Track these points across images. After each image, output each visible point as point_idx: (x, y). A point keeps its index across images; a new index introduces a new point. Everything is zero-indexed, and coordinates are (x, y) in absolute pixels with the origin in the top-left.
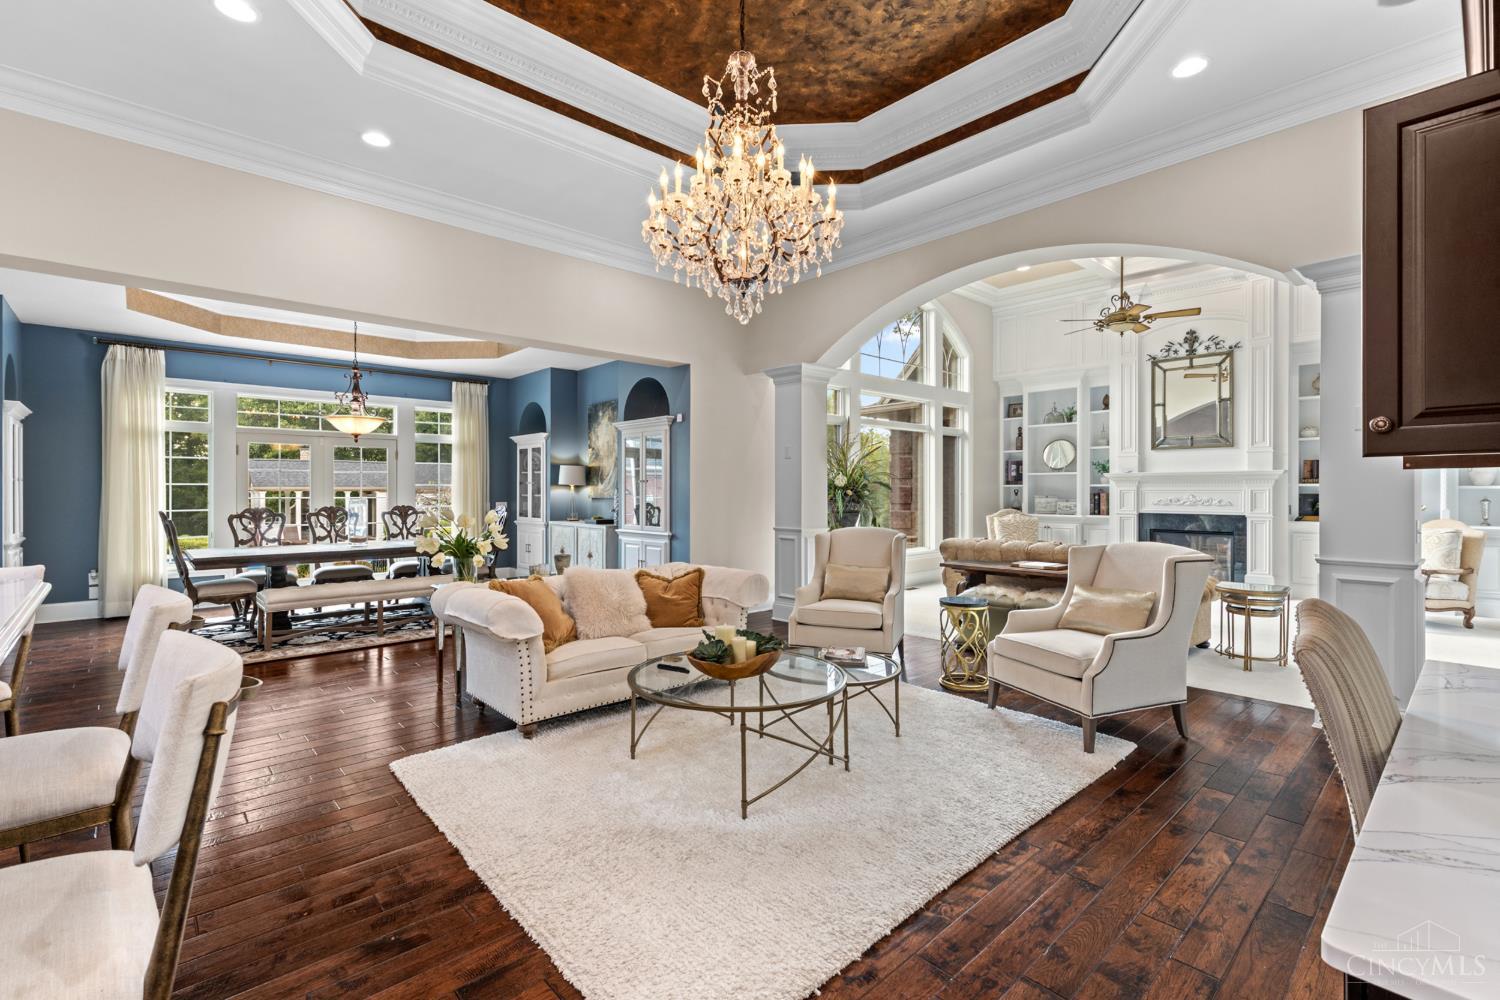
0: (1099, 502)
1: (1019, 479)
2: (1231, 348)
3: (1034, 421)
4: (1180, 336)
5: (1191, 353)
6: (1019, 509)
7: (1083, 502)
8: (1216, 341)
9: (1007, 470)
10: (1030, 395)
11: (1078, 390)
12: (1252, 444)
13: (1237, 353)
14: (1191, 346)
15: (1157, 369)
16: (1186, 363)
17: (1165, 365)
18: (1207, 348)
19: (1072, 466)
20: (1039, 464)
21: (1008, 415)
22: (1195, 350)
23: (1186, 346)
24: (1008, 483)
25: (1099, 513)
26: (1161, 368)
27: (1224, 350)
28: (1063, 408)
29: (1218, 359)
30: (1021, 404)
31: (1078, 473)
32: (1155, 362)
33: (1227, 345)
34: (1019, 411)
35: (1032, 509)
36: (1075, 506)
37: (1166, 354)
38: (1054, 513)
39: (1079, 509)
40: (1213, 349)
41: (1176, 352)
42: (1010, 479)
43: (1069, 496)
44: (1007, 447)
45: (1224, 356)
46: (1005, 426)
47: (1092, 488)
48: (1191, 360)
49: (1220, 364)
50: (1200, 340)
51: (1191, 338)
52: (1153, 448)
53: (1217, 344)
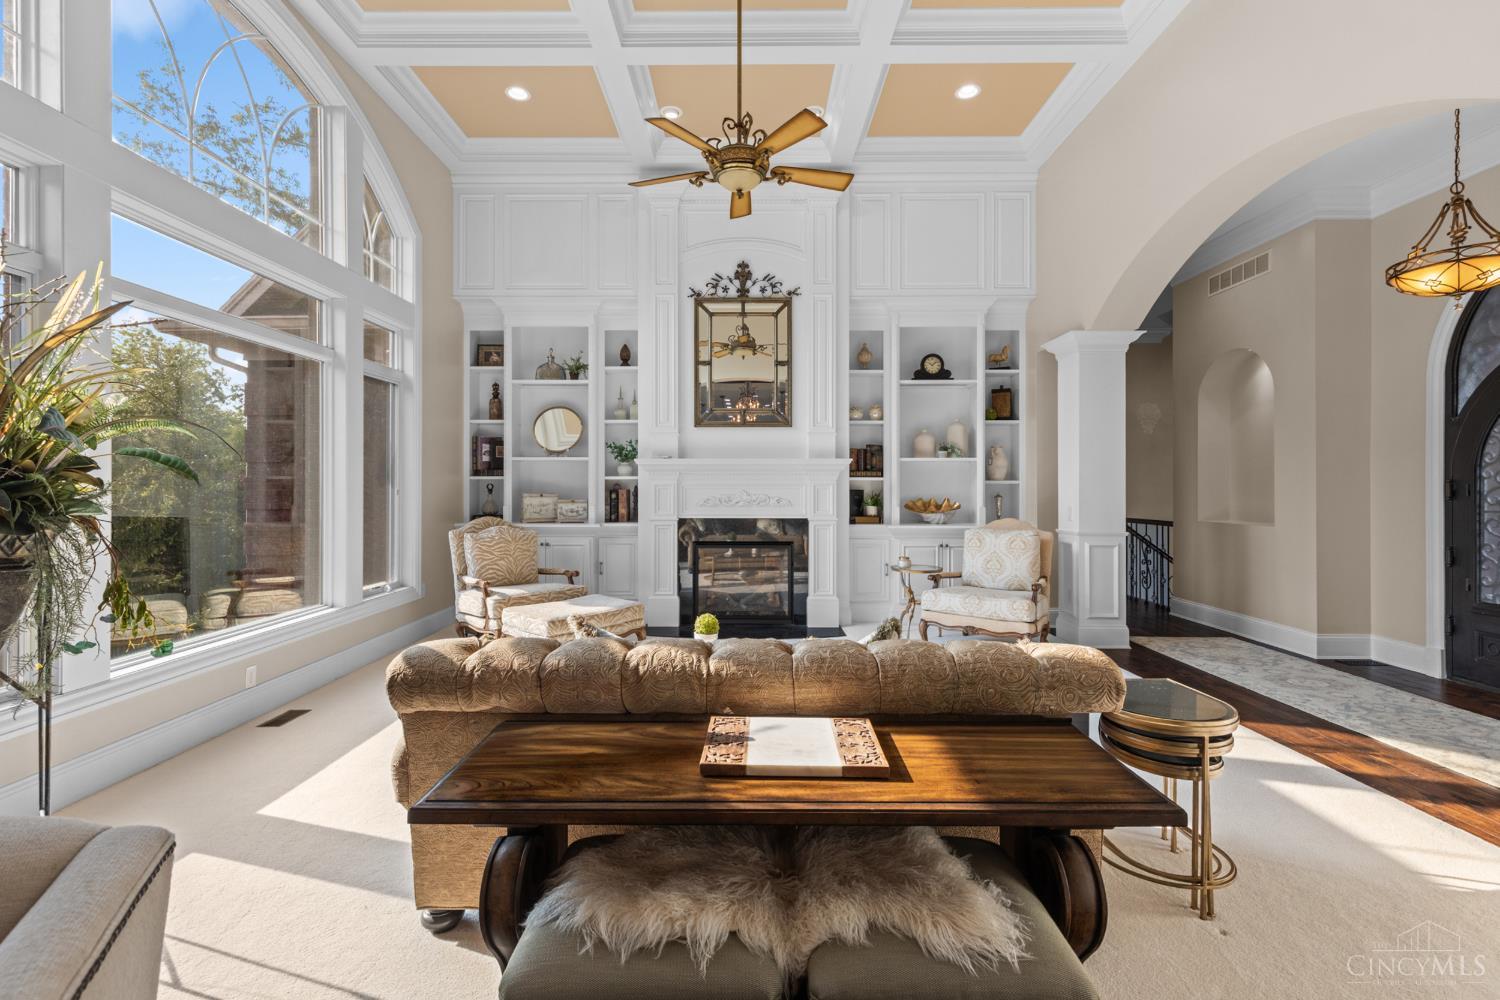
0: (621, 504)
1: (496, 466)
2: (790, 293)
3: (517, 375)
4: (730, 270)
5: (743, 292)
6: (498, 514)
7: (597, 505)
8: (773, 281)
9: (475, 452)
10: (515, 330)
11: (590, 331)
12: (814, 426)
13: (796, 302)
14: (743, 284)
15: (701, 311)
16: (737, 307)
17: (712, 307)
18: (762, 290)
19: (580, 446)
20: (528, 446)
21: (477, 362)
22: (748, 291)
23: (737, 283)
24: (476, 472)
25: (617, 520)
26: (706, 310)
27: (780, 295)
28: (565, 356)
29: (775, 307)
30: (502, 346)
31: (591, 458)
32: (699, 300)
33: (784, 290)
34: (495, 358)
35: (518, 515)
36: (586, 510)
37: (713, 291)
38: (553, 520)
39: (592, 515)
40: (769, 293)
41: (725, 289)
42: (480, 468)
43: (578, 495)
44: (476, 415)
45: (781, 304)
46: (476, 381)
47: (608, 484)
48: (743, 303)
49: (776, 315)
50: (754, 277)
51: (743, 273)
52: (698, 423)
53: (773, 286)
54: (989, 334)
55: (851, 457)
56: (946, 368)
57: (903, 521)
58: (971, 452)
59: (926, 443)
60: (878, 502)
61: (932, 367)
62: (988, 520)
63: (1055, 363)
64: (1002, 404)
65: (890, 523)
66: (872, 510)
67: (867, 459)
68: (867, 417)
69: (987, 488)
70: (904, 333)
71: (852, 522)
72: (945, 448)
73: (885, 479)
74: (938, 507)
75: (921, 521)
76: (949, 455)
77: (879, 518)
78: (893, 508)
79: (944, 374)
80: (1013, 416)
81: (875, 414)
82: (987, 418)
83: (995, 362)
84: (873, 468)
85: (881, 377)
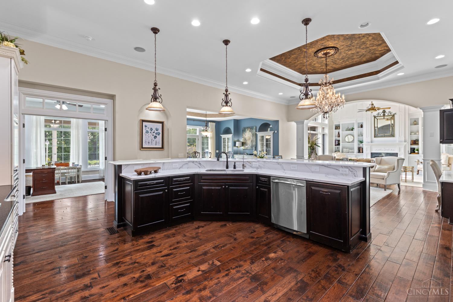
0: (360, 150)
1: (339, 144)
3: (342, 131)
4: (381, 112)
5: (384, 115)
6: (339, 151)
7: (356, 150)
9: (335, 142)
10: (342, 124)
11: (355, 123)
12: (399, 137)
13: (395, 115)
14: (384, 114)
15: (375, 119)
16: (383, 117)
17: (377, 118)
18: (388, 114)
19: (353, 141)
20: (344, 141)
21: (336, 129)
23: (383, 114)
24: (335, 145)
25: (360, 153)
27: (392, 115)
28: (351, 127)
29: (391, 117)
30: (340, 126)
31: (355, 143)
32: (375, 117)
33: (393, 114)
34: (338, 128)
35: (342, 152)
36: (354, 151)
37: (378, 116)
38: (348, 153)
39: (355, 152)
40: (389, 114)
41: (380, 115)
42: (336, 145)
43: (353, 149)
44: (335, 137)
45: (392, 116)
46: (336, 132)
47: (358, 147)
50: (386, 112)
51: (384, 112)
52: (375, 137)
53: (390, 113)
55: (411, 142)
60: (418, 150)
65: (420, 154)
66: (416, 152)
67: (415, 142)
68: (415, 134)
71: (411, 154)
73: (419, 146)
77: (418, 153)
78: (421, 151)
81: (417, 133)
84: (416, 144)
85: (418, 126)
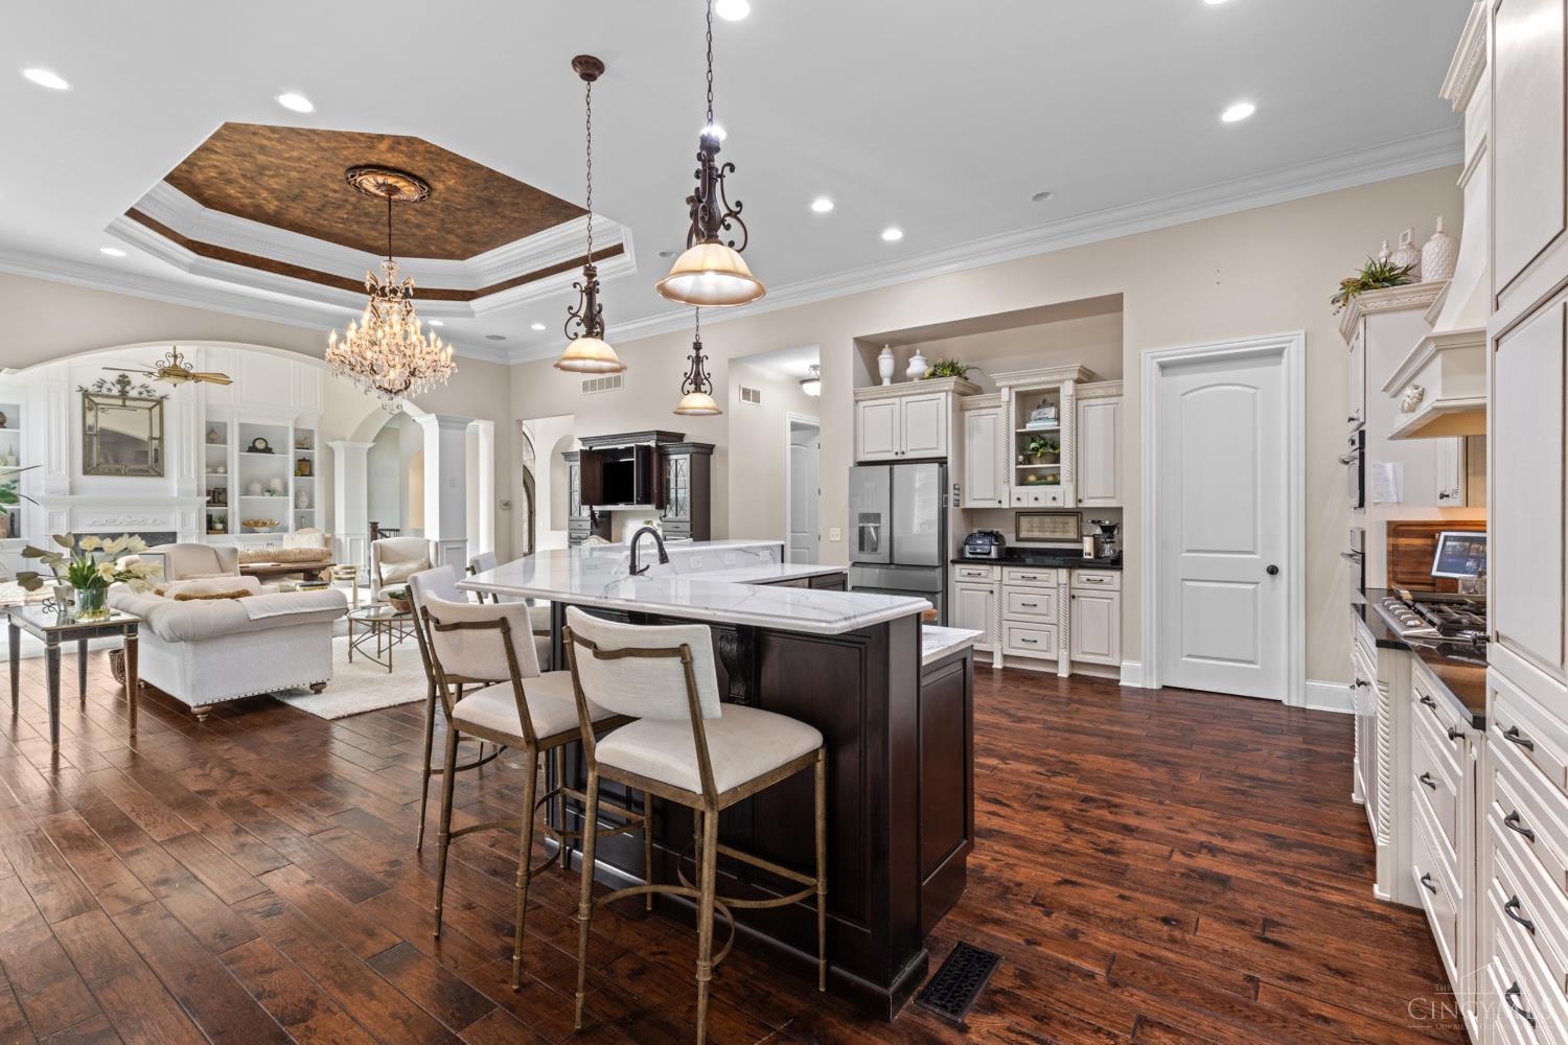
2: (162, 398)
4: (113, 376)
5: (123, 394)
8: (149, 389)
12: (180, 476)
13: (165, 402)
14: (123, 388)
15: (88, 400)
16: (120, 402)
17: (97, 400)
18: (141, 393)
22: (128, 393)
23: (119, 387)
26: (93, 401)
27: (154, 398)
29: (149, 405)
32: (86, 394)
33: (157, 395)
37: (99, 389)
40: (145, 395)
41: (109, 390)
45: (153, 404)
48: (124, 400)
49: (150, 409)
50: (132, 385)
51: (124, 381)
52: (86, 472)
53: (148, 392)
54: (296, 430)
55: (208, 495)
56: (270, 446)
57: (242, 532)
58: (286, 493)
59: (257, 487)
60: (224, 521)
61: (260, 445)
62: (296, 530)
63: (334, 453)
64: (304, 467)
65: (233, 533)
66: (219, 526)
67: (217, 496)
68: (215, 472)
69: (296, 514)
70: (242, 426)
71: (208, 533)
72: (269, 491)
73: (229, 508)
74: (264, 524)
75: (253, 532)
76: (272, 495)
77: (225, 531)
78: (235, 523)
79: (268, 450)
80: (311, 474)
81: (221, 470)
82: (296, 475)
83: (299, 445)
84: (219, 502)
85: (226, 449)
